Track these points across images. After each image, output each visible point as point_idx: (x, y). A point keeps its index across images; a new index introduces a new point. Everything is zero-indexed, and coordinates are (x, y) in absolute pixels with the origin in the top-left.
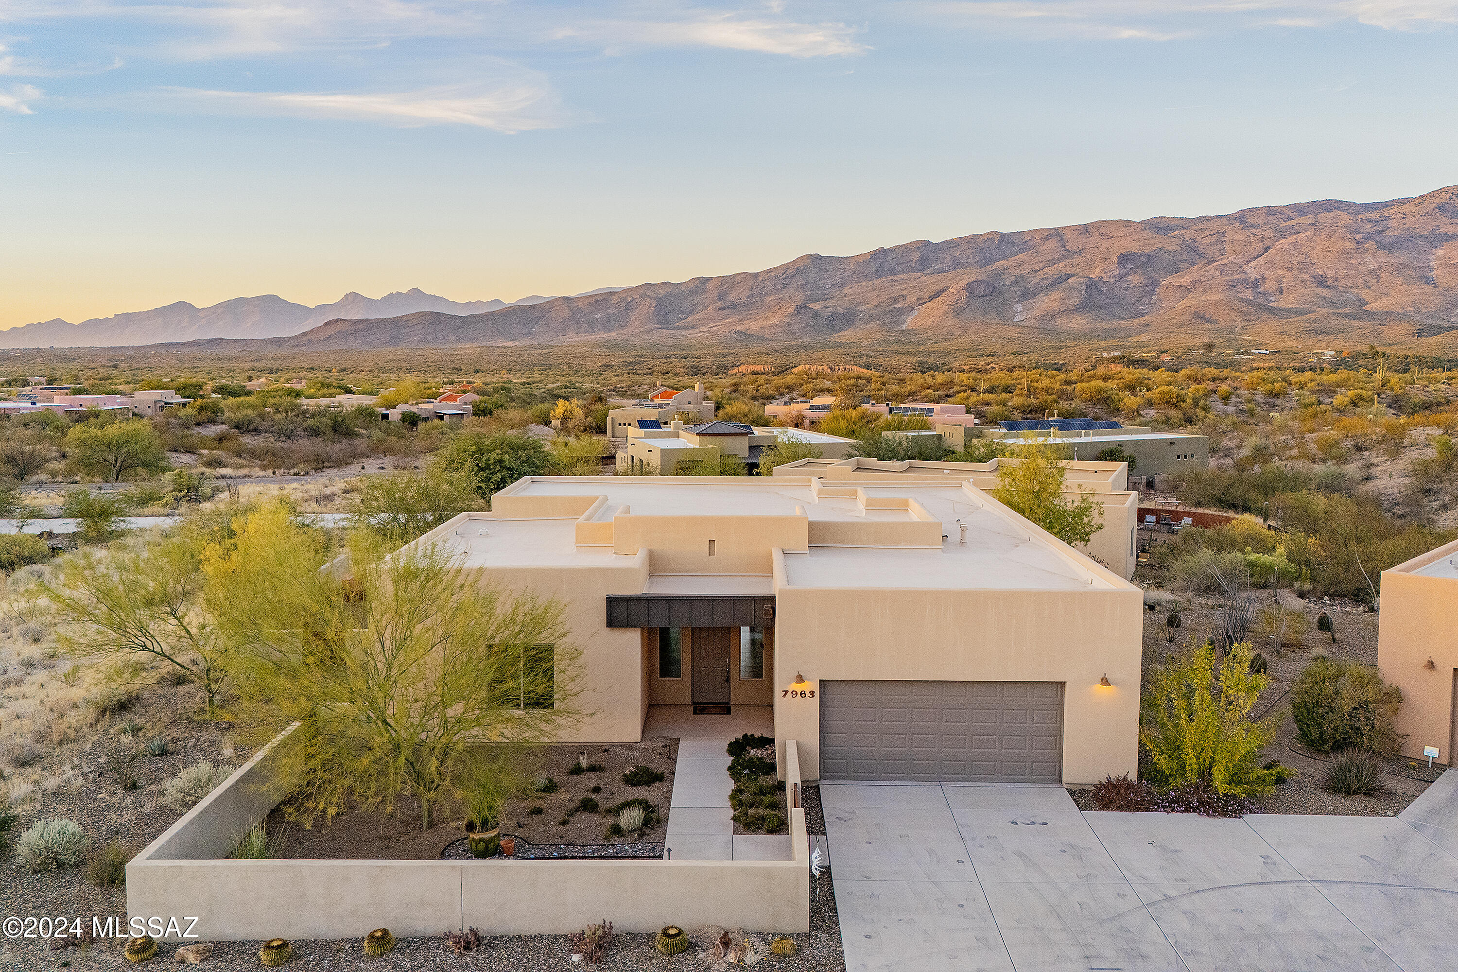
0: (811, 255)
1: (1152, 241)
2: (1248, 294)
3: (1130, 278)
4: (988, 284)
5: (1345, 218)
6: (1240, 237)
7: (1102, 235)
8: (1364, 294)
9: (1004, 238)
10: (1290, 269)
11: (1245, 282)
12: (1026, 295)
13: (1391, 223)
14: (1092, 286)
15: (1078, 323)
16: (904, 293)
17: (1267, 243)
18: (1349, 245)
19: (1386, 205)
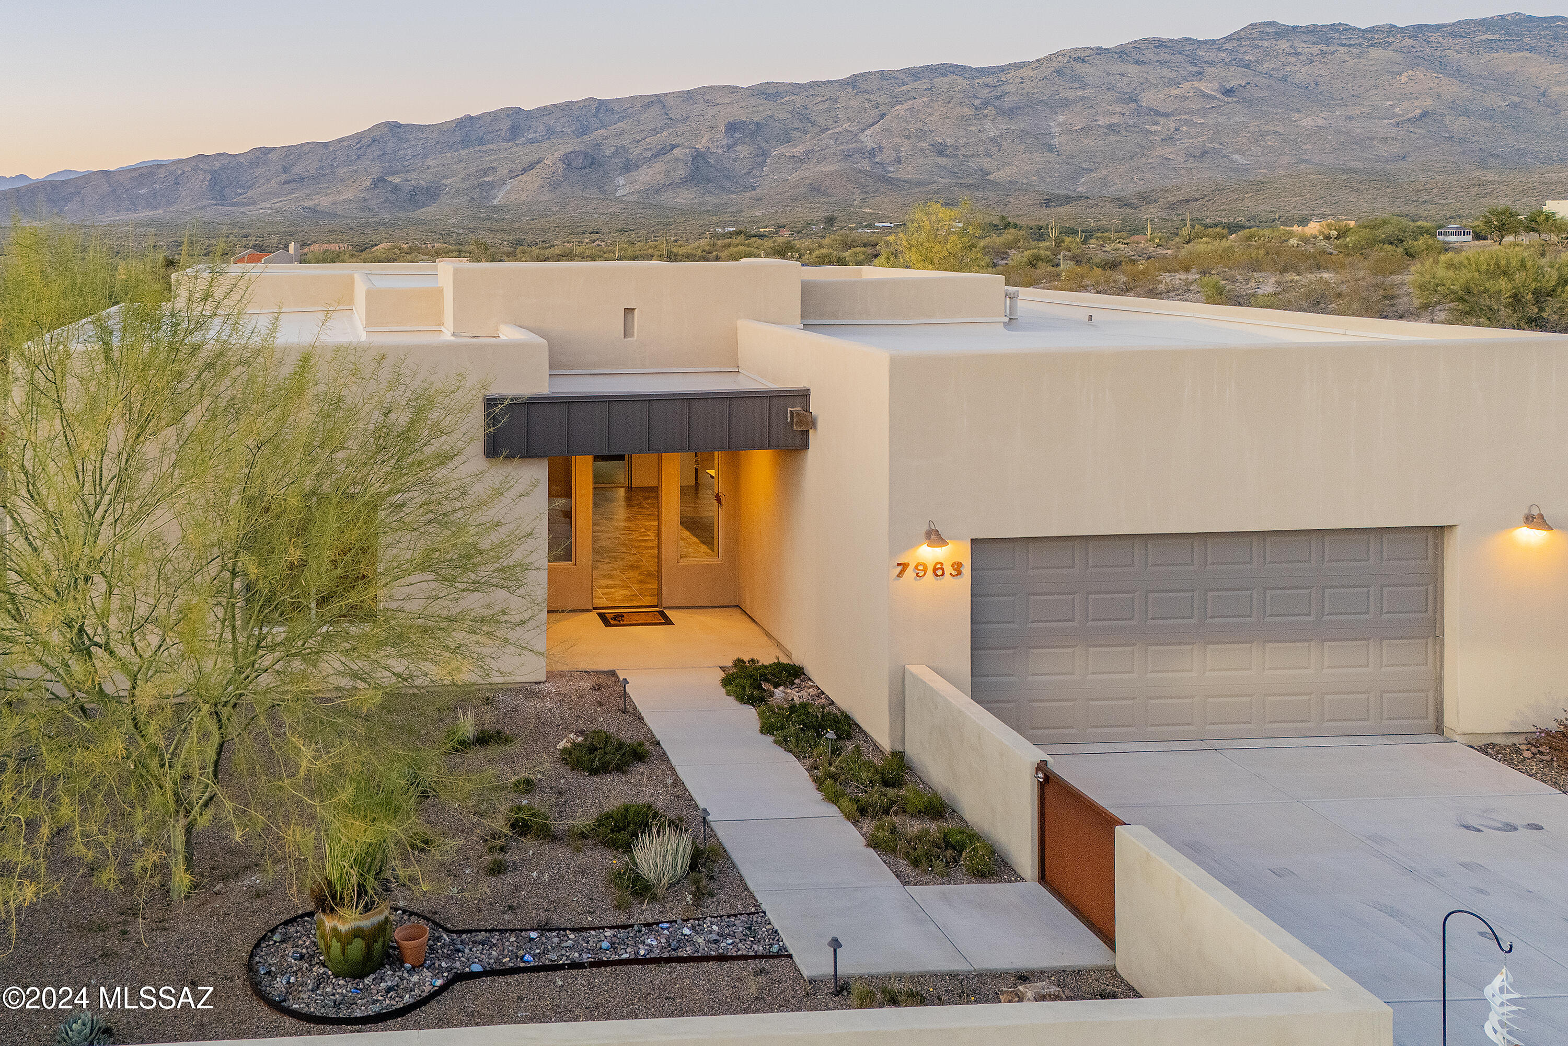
0: (389, 123)
1: (761, 108)
2: (865, 165)
3: (739, 148)
4: (586, 155)
5: (962, 83)
6: (854, 103)
7: (707, 102)
8: (986, 163)
9: (601, 105)
10: (908, 137)
11: (860, 151)
12: (628, 167)
13: (1008, 88)
14: (698, 157)
15: (685, 197)
16: (494, 164)
17: (883, 109)
18: (968, 111)
19: (1002, 69)
